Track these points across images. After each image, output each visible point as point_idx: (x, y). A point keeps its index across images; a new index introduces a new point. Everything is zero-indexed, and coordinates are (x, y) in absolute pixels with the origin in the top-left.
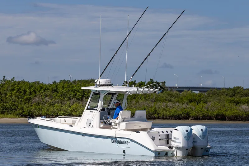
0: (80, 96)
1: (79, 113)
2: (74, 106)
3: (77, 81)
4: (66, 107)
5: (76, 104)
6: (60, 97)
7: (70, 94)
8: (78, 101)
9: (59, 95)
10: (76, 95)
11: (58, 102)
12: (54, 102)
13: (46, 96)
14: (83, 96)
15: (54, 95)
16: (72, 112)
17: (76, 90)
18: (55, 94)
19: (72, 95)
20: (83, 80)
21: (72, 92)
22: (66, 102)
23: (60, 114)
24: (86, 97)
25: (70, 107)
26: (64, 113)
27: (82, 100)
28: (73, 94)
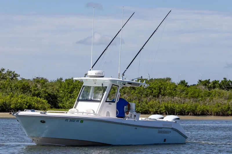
0: (157, 93)
1: (156, 109)
2: (151, 103)
3: (154, 80)
4: (144, 104)
5: (153, 101)
6: (138, 94)
7: (147, 92)
8: (155, 98)
9: (136, 92)
10: (152, 92)
11: (136, 98)
12: (132, 98)
13: (125, 93)
14: (159, 93)
15: (132, 93)
16: (149, 108)
17: (153, 88)
18: (133, 91)
19: (149, 93)
20: (160, 79)
21: (149, 89)
22: (143, 99)
23: (138, 110)
24: (163, 94)
25: (147, 103)
26: (141, 109)
27: (158, 97)
28: (150, 91)
